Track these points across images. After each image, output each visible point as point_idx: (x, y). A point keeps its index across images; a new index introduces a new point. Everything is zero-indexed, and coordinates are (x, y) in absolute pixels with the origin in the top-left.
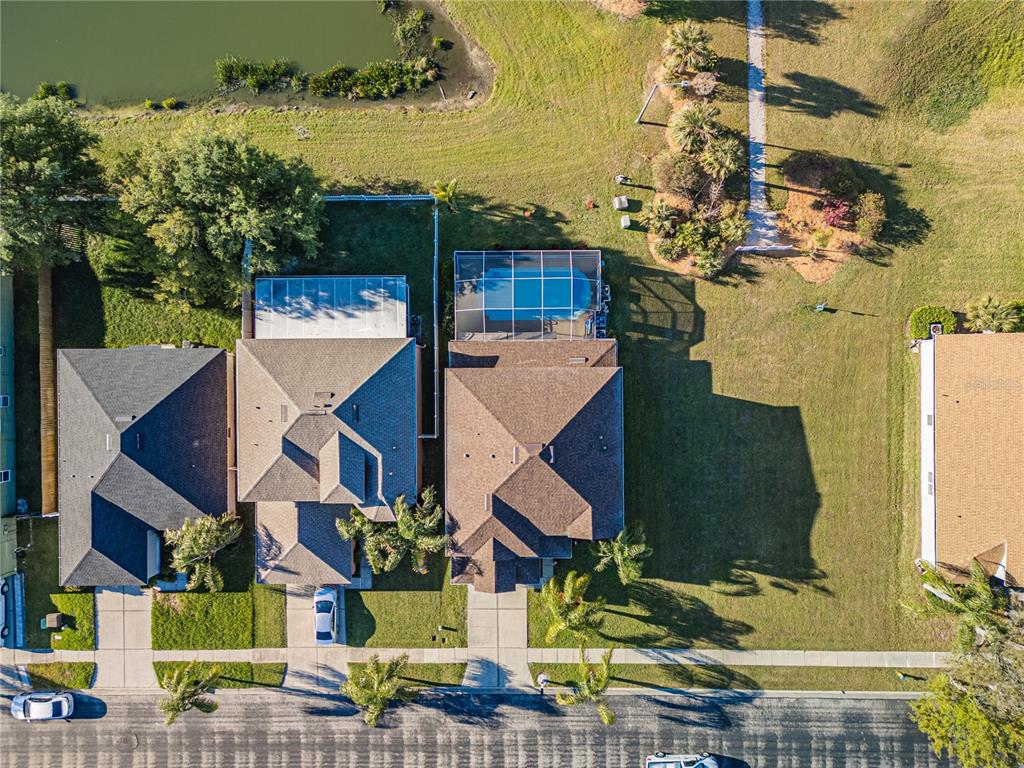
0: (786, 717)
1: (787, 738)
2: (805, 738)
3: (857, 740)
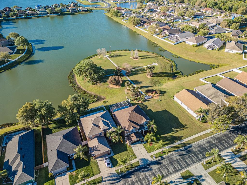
0: (198, 146)
1: (202, 149)
2: (204, 148)
3: (212, 145)
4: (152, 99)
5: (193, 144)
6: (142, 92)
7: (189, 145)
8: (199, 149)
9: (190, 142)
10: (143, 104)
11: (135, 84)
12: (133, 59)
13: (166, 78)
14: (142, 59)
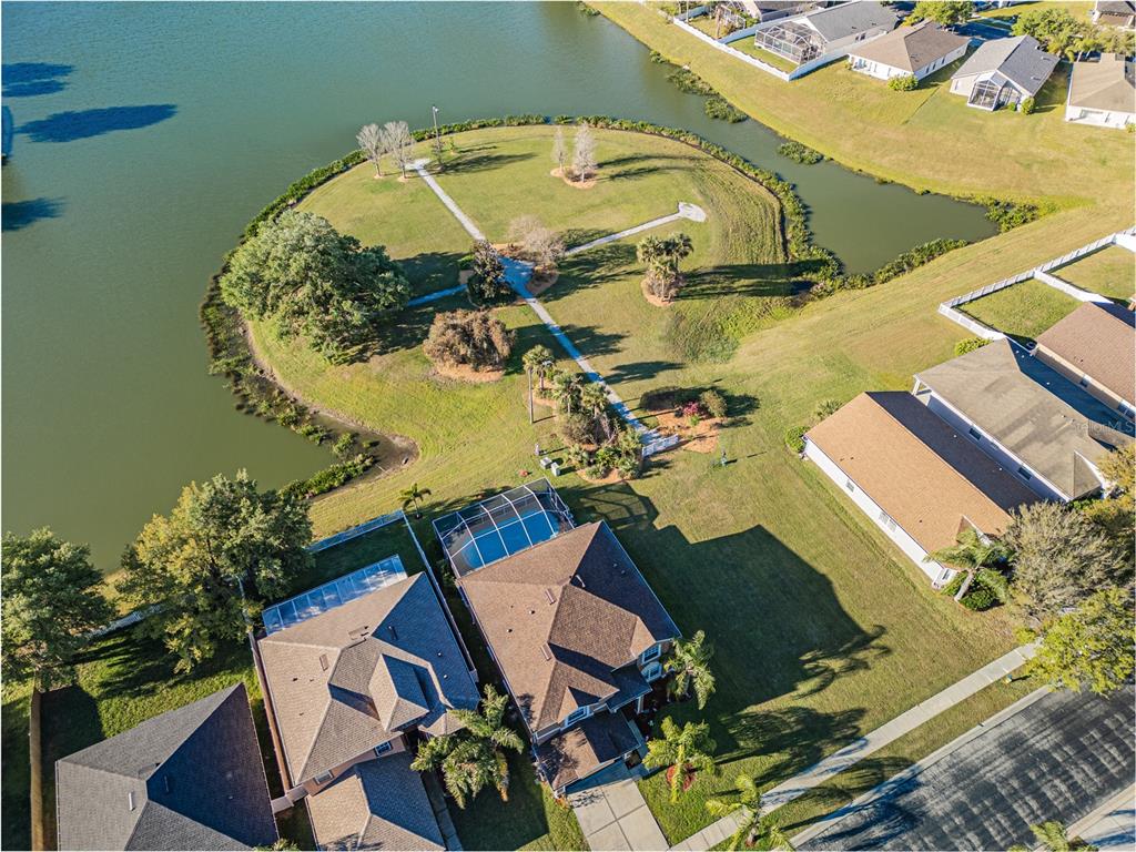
2: (988, 789)
3: (1033, 764)
4: (680, 452)
5: (924, 763)
6: (621, 405)
7: (905, 773)
8: (960, 796)
9: (906, 753)
10: (632, 492)
11: (583, 353)
12: (569, 182)
13: (752, 301)
14: (618, 182)
